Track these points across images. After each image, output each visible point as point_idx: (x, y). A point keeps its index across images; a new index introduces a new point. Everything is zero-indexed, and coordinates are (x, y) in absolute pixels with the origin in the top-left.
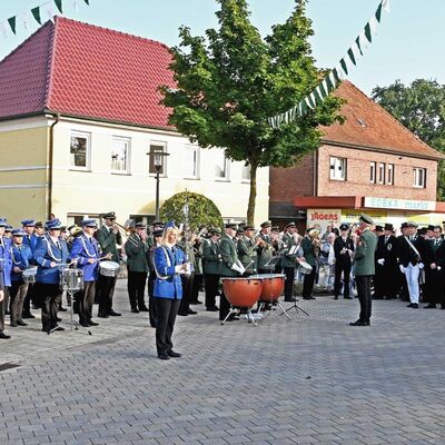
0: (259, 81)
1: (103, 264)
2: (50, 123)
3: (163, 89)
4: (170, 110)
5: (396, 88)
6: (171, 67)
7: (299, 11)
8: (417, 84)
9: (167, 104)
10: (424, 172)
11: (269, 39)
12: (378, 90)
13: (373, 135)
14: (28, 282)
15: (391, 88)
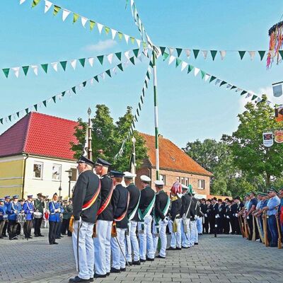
0: (111, 141)
1: (35, 213)
2: (25, 158)
3: (71, 143)
4: (75, 152)
5: (197, 143)
6: (75, 134)
7: (129, 112)
8: (206, 141)
9: (73, 150)
10: (203, 182)
11: (118, 123)
12: (189, 144)
13: (179, 164)
14: (5, 220)
15: (195, 143)
